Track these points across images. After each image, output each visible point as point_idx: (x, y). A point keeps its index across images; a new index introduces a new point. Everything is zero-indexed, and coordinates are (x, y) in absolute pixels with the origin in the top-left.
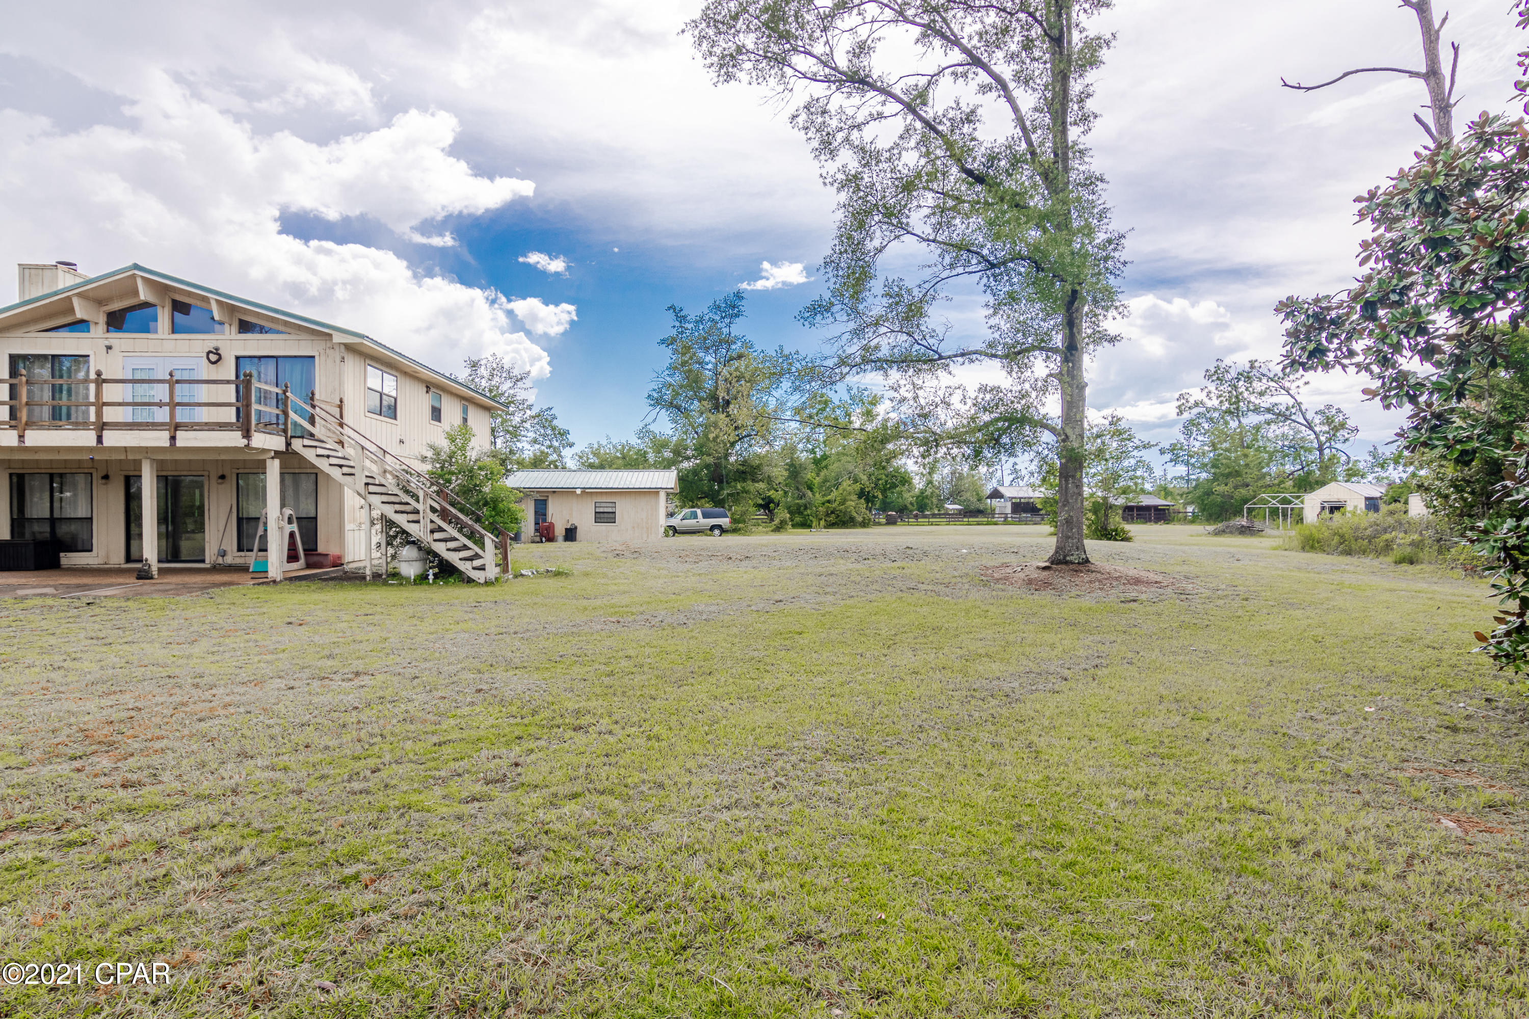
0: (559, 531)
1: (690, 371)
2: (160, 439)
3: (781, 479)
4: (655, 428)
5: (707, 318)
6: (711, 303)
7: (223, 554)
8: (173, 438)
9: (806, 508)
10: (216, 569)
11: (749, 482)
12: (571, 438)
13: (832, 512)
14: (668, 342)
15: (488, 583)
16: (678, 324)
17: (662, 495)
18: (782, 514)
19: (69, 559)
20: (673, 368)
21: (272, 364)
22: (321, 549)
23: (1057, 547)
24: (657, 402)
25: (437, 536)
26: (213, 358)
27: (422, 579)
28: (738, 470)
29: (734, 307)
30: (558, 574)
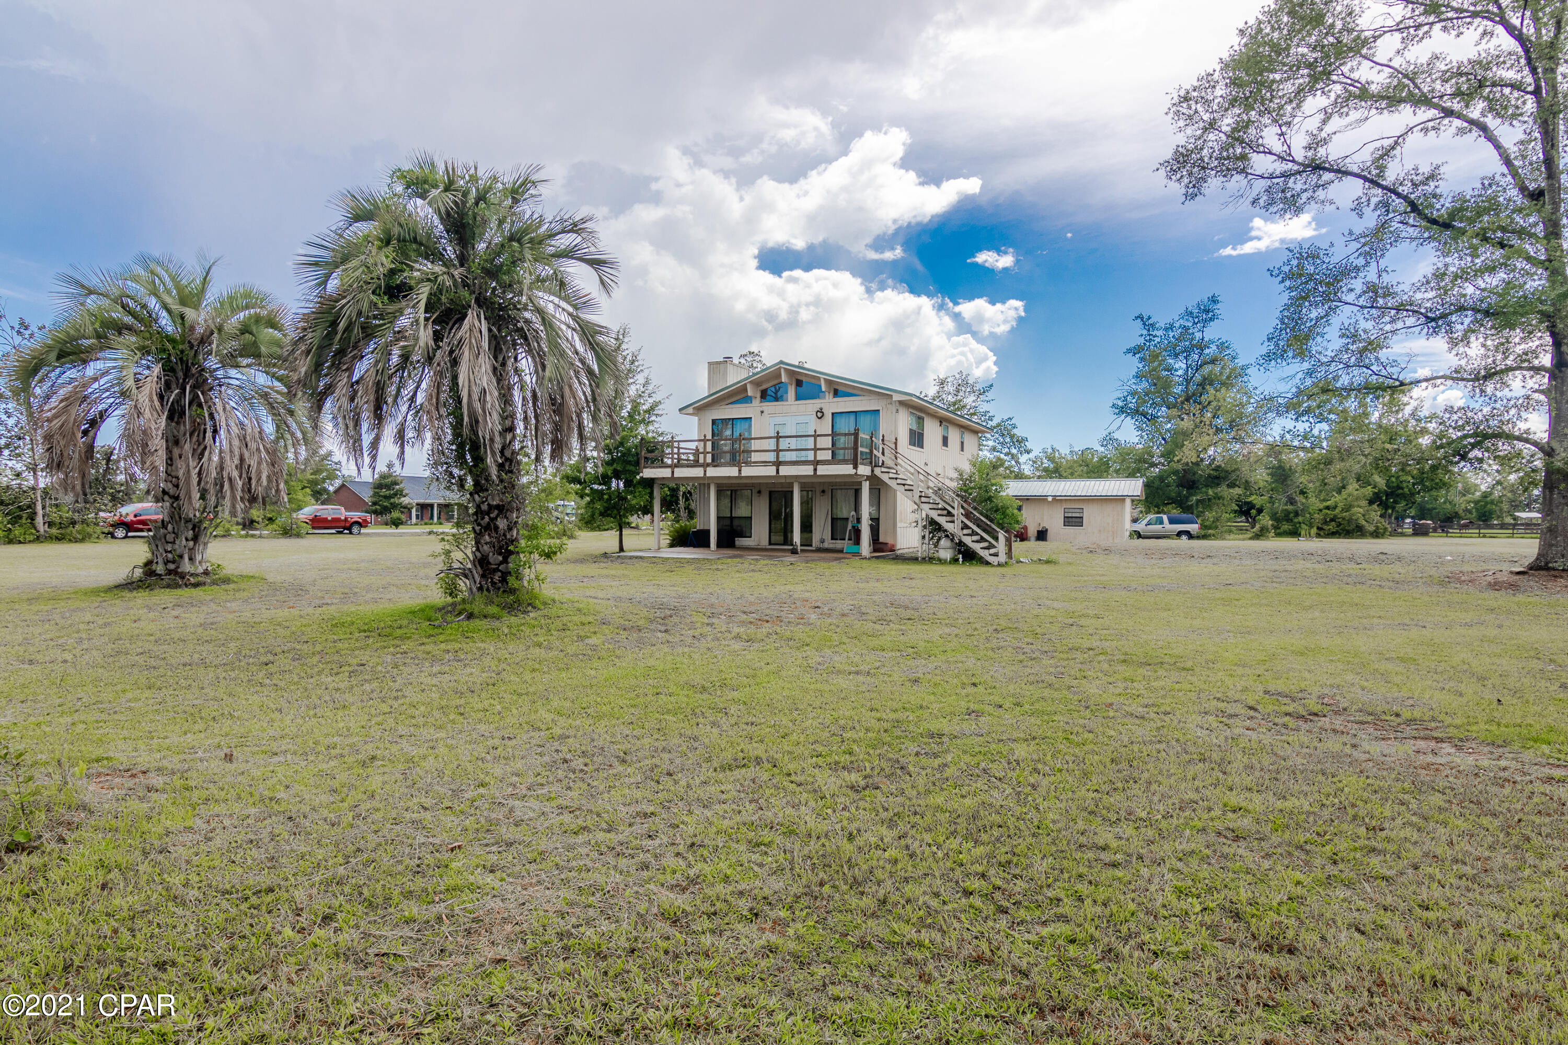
0: (1032, 532)
1: (1159, 378)
2: (807, 470)
3: (1261, 484)
4: (1121, 436)
5: (1177, 325)
6: (1182, 310)
7: (822, 541)
8: (815, 470)
9: (1297, 514)
10: (819, 550)
11: (1224, 487)
12: (1029, 445)
13: (1332, 520)
14: (1135, 351)
15: (999, 565)
16: (1145, 332)
17: (1128, 501)
18: (1265, 520)
19: (740, 541)
20: (1139, 376)
21: (852, 417)
22: (881, 540)
23: (1539, 554)
24: (1122, 410)
25: (965, 531)
26: (819, 415)
27: (955, 560)
28: (1209, 475)
29: (1208, 311)
30: (1048, 562)
